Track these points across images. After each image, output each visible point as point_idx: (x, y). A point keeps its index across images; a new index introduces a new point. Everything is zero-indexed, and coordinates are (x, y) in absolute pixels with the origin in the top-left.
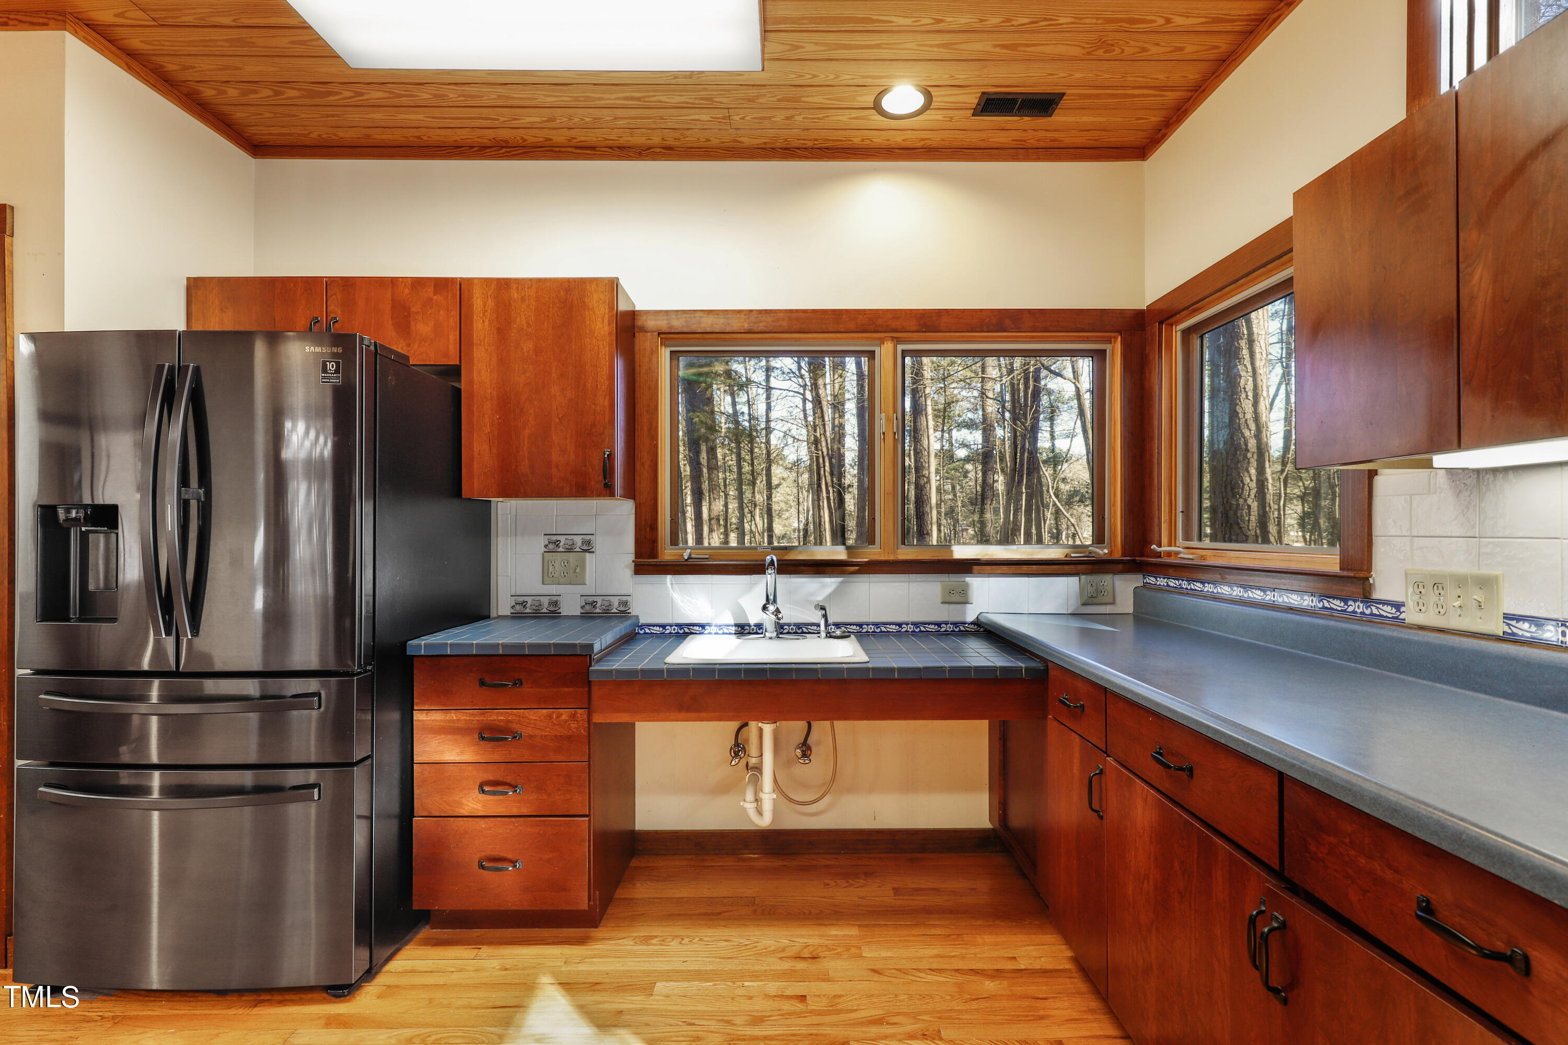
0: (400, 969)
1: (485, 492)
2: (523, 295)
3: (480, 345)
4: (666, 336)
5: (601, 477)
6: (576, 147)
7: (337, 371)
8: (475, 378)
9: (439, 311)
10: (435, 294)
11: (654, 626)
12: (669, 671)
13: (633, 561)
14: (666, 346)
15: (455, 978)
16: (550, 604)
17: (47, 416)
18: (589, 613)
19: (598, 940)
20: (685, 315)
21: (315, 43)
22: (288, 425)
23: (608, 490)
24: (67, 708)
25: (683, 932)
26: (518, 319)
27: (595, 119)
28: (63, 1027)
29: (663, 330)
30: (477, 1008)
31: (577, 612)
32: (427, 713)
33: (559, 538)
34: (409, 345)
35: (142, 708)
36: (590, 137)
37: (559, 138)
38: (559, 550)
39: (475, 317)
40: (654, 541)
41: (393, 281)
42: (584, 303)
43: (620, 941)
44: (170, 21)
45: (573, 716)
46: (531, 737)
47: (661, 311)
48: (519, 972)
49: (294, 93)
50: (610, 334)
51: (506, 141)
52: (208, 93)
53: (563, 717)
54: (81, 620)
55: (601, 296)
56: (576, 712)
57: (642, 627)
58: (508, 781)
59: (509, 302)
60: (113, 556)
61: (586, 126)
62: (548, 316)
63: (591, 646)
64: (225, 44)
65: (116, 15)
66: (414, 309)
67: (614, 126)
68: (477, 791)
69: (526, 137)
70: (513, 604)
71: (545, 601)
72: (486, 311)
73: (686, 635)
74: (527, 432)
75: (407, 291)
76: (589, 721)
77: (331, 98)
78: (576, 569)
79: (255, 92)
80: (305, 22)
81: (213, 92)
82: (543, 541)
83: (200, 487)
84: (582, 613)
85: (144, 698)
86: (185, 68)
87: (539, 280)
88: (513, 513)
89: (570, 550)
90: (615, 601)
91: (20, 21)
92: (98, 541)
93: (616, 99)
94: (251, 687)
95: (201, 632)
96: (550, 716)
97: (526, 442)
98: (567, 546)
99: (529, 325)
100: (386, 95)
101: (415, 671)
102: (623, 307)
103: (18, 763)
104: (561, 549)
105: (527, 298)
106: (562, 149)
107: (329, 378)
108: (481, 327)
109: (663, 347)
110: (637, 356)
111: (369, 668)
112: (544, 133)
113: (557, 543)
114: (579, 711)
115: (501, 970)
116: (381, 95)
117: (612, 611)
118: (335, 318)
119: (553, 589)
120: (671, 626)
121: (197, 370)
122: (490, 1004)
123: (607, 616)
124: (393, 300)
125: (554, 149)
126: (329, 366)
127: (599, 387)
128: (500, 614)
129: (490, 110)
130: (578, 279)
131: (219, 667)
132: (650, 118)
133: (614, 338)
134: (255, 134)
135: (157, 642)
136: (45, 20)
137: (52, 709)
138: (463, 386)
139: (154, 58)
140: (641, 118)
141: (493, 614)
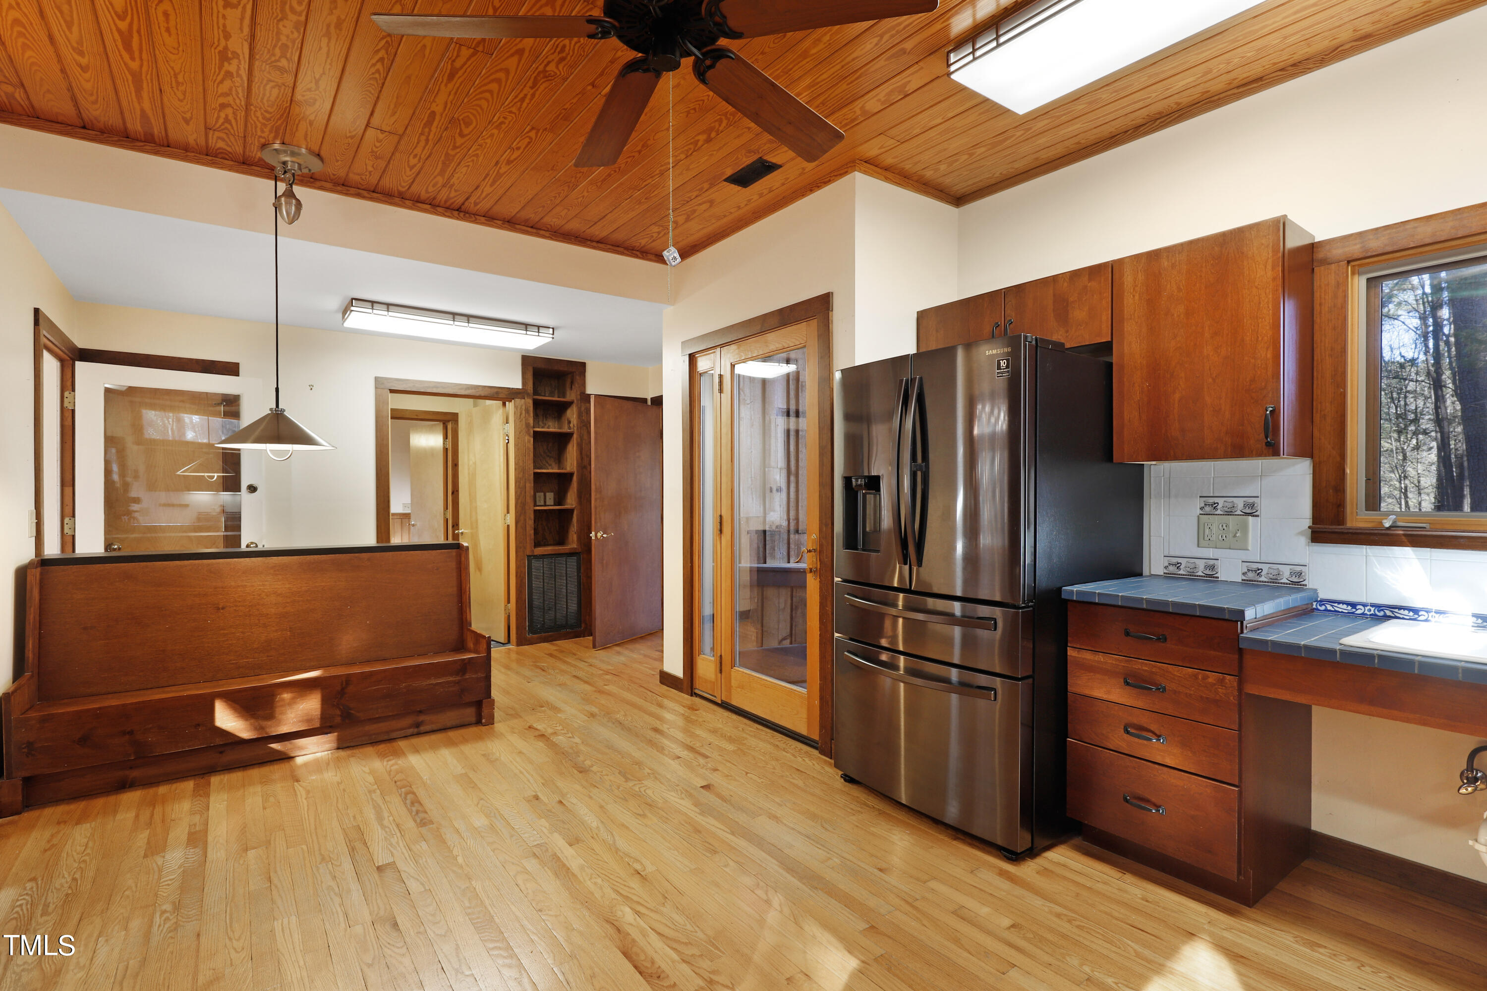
0: (1056, 861)
1: (1134, 456)
2: (1173, 261)
3: (1131, 319)
4: (1356, 263)
5: (1262, 435)
6: (1238, 87)
7: (1007, 367)
8: (1126, 351)
9: (1093, 296)
10: (1090, 280)
11: (1339, 603)
12: (1343, 652)
13: (1309, 527)
14: (1359, 274)
15: (1100, 887)
16: (1206, 567)
17: (848, 417)
18: (1252, 581)
19: (1249, 919)
20: (1388, 231)
21: (994, 108)
22: (979, 407)
23: (1272, 449)
24: (857, 605)
25: (1365, 959)
26: (1169, 286)
27: (1259, 49)
28: (856, 803)
29: (1355, 256)
30: (1117, 919)
31: (1239, 578)
32: (1078, 652)
33: (1216, 500)
34: (1067, 332)
35: (893, 611)
36: (1256, 70)
37: (1217, 86)
38: (1217, 513)
39: (1126, 294)
40: (1340, 505)
41: (1054, 279)
42: (1243, 253)
43: (1277, 931)
44: (908, 137)
45: (1221, 682)
46: (1175, 692)
47: (1351, 235)
48: (1160, 909)
49: (983, 149)
50: (1274, 279)
51: (1159, 113)
52: (929, 174)
53: (1210, 680)
54: (864, 550)
55: (1264, 241)
56: (1224, 678)
57: (1322, 602)
58: (1152, 729)
59: (1160, 272)
60: (878, 508)
61: (1249, 61)
62: (1201, 276)
63: (1242, 613)
64: (938, 136)
65: (880, 148)
66: (1071, 299)
67: (1284, 46)
68: (1122, 731)
69: (1180, 101)
70: (1167, 564)
71: (1201, 564)
72: (1136, 286)
73: (1387, 618)
74: (1177, 396)
75: (1066, 284)
76: (1240, 689)
77: (1009, 141)
78: (1236, 533)
79: (957, 160)
80: (985, 97)
81: (932, 172)
82: (1199, 503)
83: (923, 462)
84: (1243, 580)
85: (895, 605)
86: (916, 163)
87: (1191, 243)
88: (1167, 476)
89: (1229, 513)
90: (1286, 572)
91: (836, 176)
92: (870, 498)
93: (1284, 19)
94: (957, 608)
95: (923, 564)
96: (1196, 676)
97: (1176, 405)
98: (1226, 509)
99: (1179, 290)
100: (1049, 121)
101: (1069, 613)
102: (1293, 242)
103: (836, 635)
104: (1219, 512)
105: (1177, 263)
106: (1222, 96)
107: (1002, 373)
108: (1132, 302)
109: (1356, 277)
110: (1317, 295)
111: (1031, 604)
112: (1200, 89)
113: (1214, 506)
114: (1228, 677)
115: (1142, 899)
116: (1046, 122)
117: (1282, 581)
118: (1010, 320)
119: (1210, 553)
120: (1364, 605)
121: (921, 379)
122: (1129, 922)
123: (1275, 586)
124: (1054, 295)
125: (1213, 99)
126: (1002, 363)
127: (1260, 339)
128: (1152, 573)
129: (1142, 92)
130: (1234, 230)
131: (936, 590)
132: (1333, 17)
133: (1280, 282)
134: (958, 190)
135: (900, 568)
136: (846, 170)
137: (850, 604)
138: (1115, 359)
139: (899, 165)
140: (1318, 23)
141: (1146, 572)
